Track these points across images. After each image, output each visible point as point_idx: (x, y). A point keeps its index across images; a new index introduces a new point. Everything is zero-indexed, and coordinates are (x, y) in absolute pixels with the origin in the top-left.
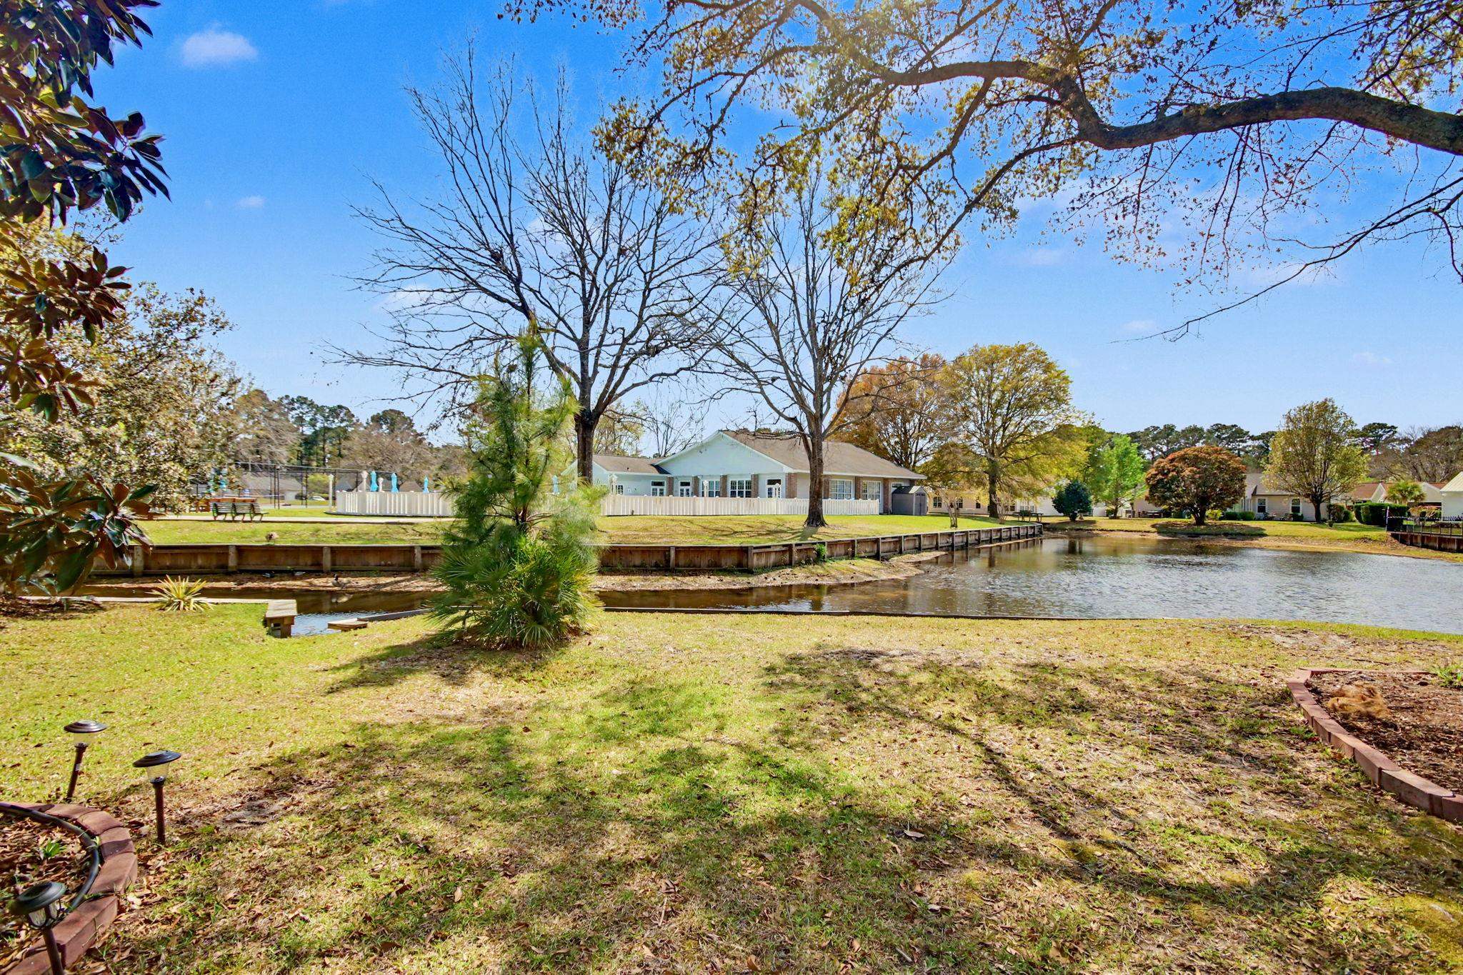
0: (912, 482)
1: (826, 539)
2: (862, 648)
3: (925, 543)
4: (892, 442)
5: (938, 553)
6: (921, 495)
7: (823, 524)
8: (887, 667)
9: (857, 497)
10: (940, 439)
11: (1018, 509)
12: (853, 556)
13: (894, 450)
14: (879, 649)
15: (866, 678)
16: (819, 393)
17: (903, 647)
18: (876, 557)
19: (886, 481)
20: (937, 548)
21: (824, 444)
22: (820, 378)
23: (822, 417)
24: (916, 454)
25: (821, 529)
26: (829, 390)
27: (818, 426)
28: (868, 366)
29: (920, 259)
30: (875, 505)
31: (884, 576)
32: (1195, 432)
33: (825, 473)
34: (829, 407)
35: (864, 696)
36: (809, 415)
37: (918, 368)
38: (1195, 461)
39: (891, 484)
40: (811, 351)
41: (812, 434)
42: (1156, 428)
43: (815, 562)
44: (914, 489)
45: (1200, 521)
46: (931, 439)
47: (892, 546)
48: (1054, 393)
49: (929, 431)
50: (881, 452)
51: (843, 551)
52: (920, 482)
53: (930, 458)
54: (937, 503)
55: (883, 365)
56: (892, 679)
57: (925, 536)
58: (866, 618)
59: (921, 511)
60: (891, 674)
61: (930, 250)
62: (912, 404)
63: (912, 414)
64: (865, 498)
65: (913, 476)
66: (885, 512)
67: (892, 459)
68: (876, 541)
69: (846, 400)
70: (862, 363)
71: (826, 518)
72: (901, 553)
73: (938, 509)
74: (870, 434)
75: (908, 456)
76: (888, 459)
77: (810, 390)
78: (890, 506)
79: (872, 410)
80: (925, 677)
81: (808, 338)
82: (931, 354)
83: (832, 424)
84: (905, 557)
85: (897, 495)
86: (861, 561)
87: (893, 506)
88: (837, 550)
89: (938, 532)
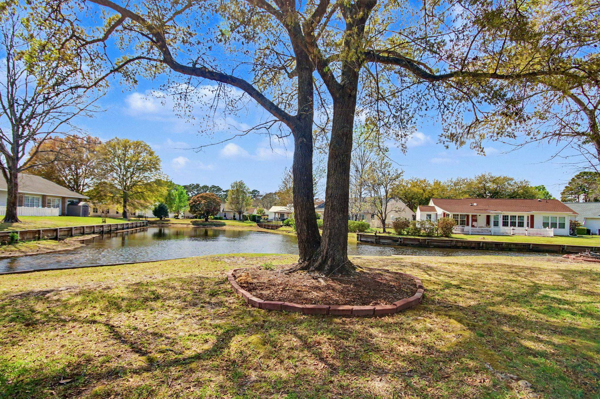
0: (80, 200)
1: (18, 230)
2: (40, 289)
3: (87, 230)
4: (68, 178)
5: (94, 236)
6: (86, 207)
7: (17, 221)
8: (56, 298)
9: (43, 206)
10: (98, 179)
11: (137, 215)
12: (39, 239)
13: (69, 182)
14: (52, 288)
15: (39, 307)
16: (15, 146)
17: (68, 285)
18: (56, 239)
19: (63, 198)
20: (94, 233)
21: (19, 175)
22: (17, 137)
23: (18, 159)
24: (83, 185)
25: (15, 224)
26: (24, 144)
27: (15, 165)
28: (53, 135)
29: (84, 87)
30: (57, 211)
31: (60, 249)
32: (205, 187)
33: (19, 191)
34: (23, 154)
35: (38, 316)
36: (8, 156)
37: (85, 142)
38: (205, 198)
39: (67, 200)
40: (11, 119)
41: (9, 168)
42: (193, 185)
43: (10, 243)
44: (82, 204)
45: (207, 220)
46: (92, 179)
47: (66, 233)
48: (154, 165)
49: (91, 175)
50: (60, 183)
51: (31, 237)
52: (85, 200)
53: (91, 188)
54: (95, 210)
55: (63, 137)
56: (58, 303)
57: (87, 227)
58: (45, 273)
59: (85, 214)
60: (58, 300)
61: (91, 84)
62: (81, 160)
63: (81, 165)
64: (49, 207)
65: (81, 197)
66: (63, 214)
67: (68, 187)
68: (56, 230)
69: (37, 152)
70: (49, 133)
71: (19, 218)
72: (72, 236)
73: (95, 214)
74: (53, 172)
75: (78, 186)
76: (65, 187)
77: (10, 143)
78: (66, 212)
79: (55, 160)
80: (79, 299)
81: (8, 111)
82: (93, 137)
83: (25, 164)
84: (74, 238)
85: (71, 206)
86: (44, 242)
87: (68, 211)
88: (28, 236)
89: (95, 225)
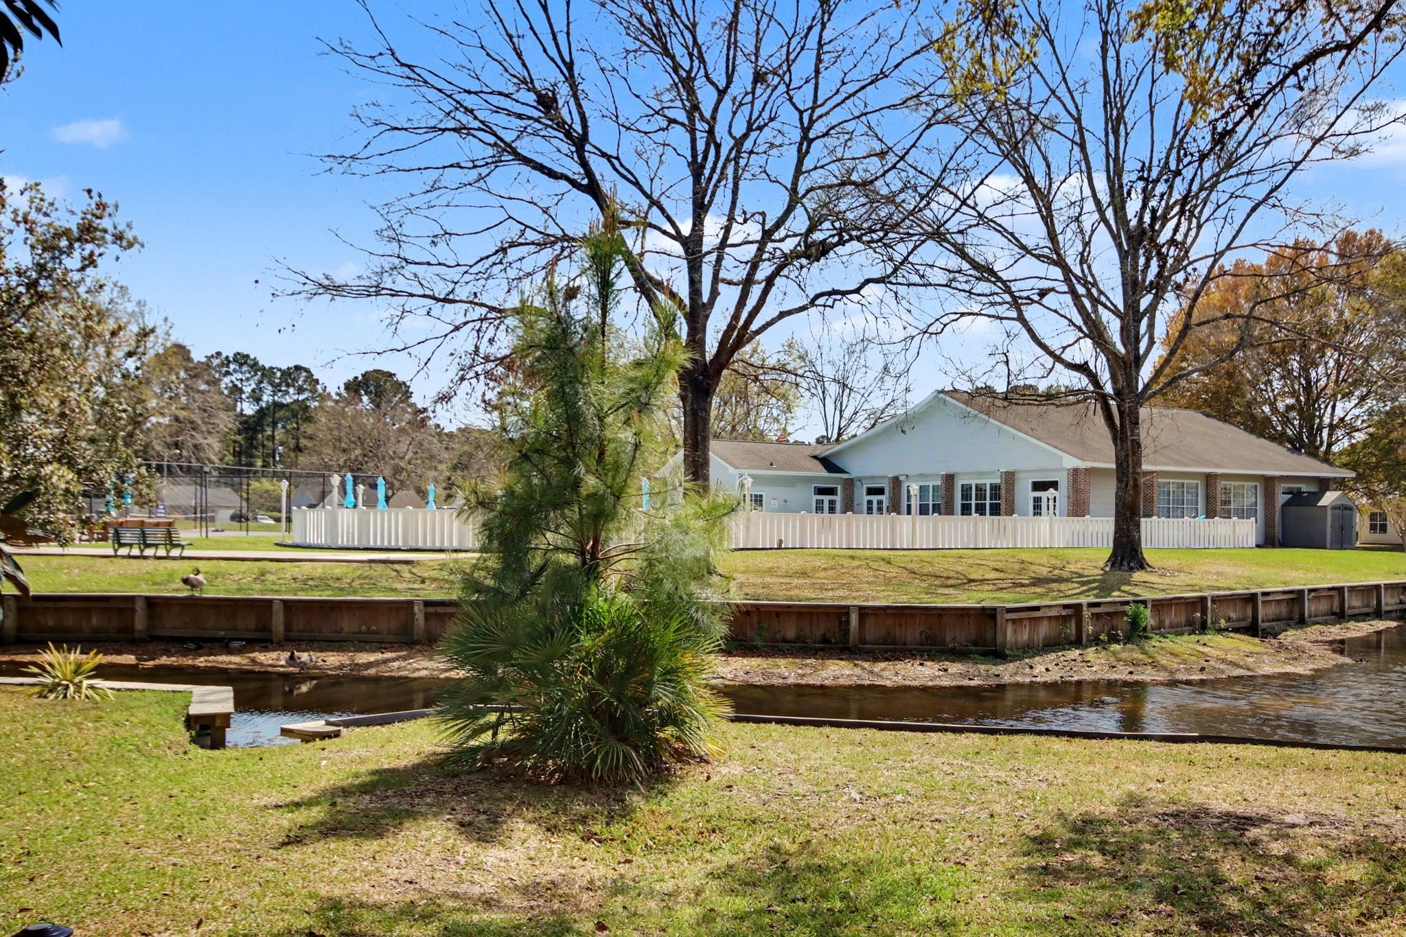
0: (1324, 484)
1: (1147, 595)
2: (1226, 807)
3: (1353, 602)
4: (1281, 406)
5: (1381, 625)
6: (1344, 511)
7: (1142, 565)
8: (1277, 848)
9: (1210, 514)
10: (1382, 398)
12: (1203, 628)
13: (1286, 421)
14: (1263, 811)
15: (1234, 869)
16: (1131, 317)
17: (1312, 807)
18: (1252, 629)
19: (1268, 481)
20: (1378, 614)
21: (1143, 412)
22: (1132, 286)
23: (1138, 361)
24: (1332, 427)
25: (1138, 576)
26: (1152, 308)
27: (1131, 380)
28: (1227, 262)
29: (1339, 47)
30: (1247, 530)
31: (1269, 667)
33: (1145, 467)
34: (1152, 342)
35: (1233, 903)
36: (1112, 356)
37: (1333, 260)
39: (1280, 488)
40: (1115, 237)
41: (1118, 393)
43: (1128, 639)
44: (1329, 498)
46: (1363, 399)
47: (1284, 609)
49: (1356, 384)
50: (1258, 427)
51: (1183, 619)
52: (1341, 484)
53: (1360, 437)
54: (1378, 524)
55: (1259, 259)
56: (1290, 871)
57: (1352, 589)
58: (1233, 749)
59: (1344, 540)
60: (1288, 859)
61: (1358, 28)
62: (1323, 332)
63: (1321, 349)
64: (1227, 515)
65: (1325, 471)
66: (1269, 541)
67: (1279, 438)
68: (1252, 598)
69: (1187, 327)
70: (1218, 255)
71: (1148, 555)
72: (1302, 622)
73: (1378, 537)
74: (1236, 391)
75: (1314, 432)
76: (1272, 439)
77: (1116, 312)
78: (1278, 530)
79: (1241, 345)
80: (1357, 871)
81: (1109, 214)
82: (1361, 230)
83: (1158, 373)
84: (1313, 632)
85: (1293, 509)
86: (1219, 638)
87: (1284, 531)
88: (1171, 617)
89: (1382, 581)
